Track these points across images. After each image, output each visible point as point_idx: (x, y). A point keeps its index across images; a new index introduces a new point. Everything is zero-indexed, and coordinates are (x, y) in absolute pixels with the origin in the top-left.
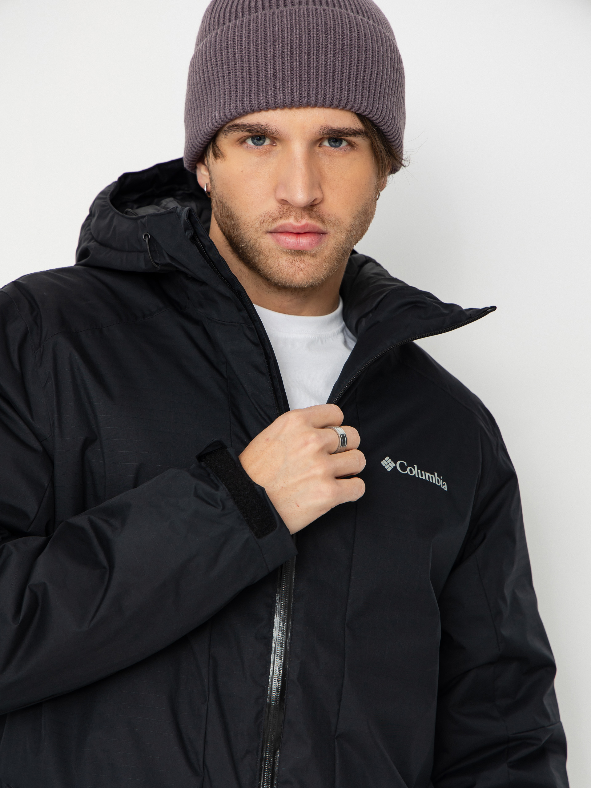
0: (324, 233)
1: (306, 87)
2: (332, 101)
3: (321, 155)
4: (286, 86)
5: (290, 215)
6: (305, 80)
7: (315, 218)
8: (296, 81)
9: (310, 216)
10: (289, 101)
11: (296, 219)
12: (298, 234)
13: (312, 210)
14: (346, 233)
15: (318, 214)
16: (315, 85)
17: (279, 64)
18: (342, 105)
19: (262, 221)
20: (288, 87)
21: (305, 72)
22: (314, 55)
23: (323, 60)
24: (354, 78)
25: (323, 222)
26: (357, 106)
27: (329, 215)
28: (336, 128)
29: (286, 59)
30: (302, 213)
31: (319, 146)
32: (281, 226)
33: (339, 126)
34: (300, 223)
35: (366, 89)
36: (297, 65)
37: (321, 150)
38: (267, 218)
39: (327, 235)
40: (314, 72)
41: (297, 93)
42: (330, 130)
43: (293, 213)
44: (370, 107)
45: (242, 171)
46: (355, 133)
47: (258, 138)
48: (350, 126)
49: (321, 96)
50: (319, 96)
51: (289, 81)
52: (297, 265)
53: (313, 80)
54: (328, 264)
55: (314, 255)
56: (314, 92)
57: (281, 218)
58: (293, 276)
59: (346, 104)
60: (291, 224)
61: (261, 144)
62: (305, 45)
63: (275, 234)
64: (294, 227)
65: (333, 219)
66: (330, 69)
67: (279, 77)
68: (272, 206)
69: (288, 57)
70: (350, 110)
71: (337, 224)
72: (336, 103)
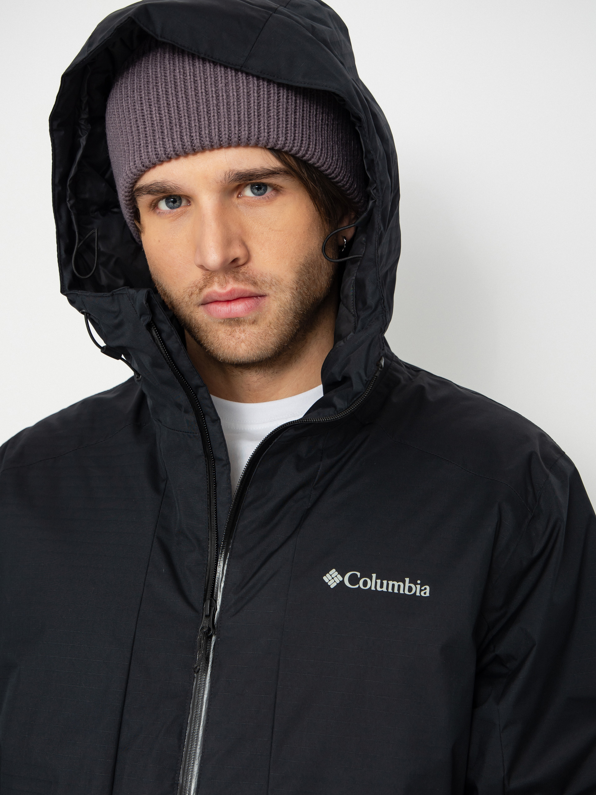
0: (263, 296)
1: (197, 128)
2: (230, 139)
3: (242, 208)
4: (175, 130)
5: (213, 282)
6: (195, 120)
7: (242, 281)
8: (185, 122)
9: (236, 279)
10: (179, 148)
11: (221, 285)
12: (228, 301)
13: (238, 272)
14: (289, 291)
15: (247, 275)
16: (207, 122)
17: (164, 107)
18: (243, 140)
19: (190, 294)
20: (177, 131)
21: (194, 110)
22: (201, 89)
23: (214, 92)
24: (256, 107)
25: (255, 284)
26: (264, 140)
27: (262, 275)
28: (243, 171)
29: (171, 99)
30: (225, 277)
31: (238, 197)
32: (207, 296)
33: (248, 168)
34: (225, 289)
35: (273, 118)
36: (183, 103)
37: (240, 201)
38: (194, 288)
39: (267, 298)
40: (204, 108)
41: (187, 136)
42: (237, 174)
43: (216, 279)
44: (282, 139)
45: (159, 241)
46: (273, 173)
47: (172, 200)
48: (262, 166)
49: (216, 135)
50: (213, 135)
51: (177, 124)
52: (237, 336)
53: (204, 117)
54: (275, 331)
55: (254, 322)
56: (207, 132)
57: (206, 286)
58: (235, 349)
59: (249, 139)
60: (215, 292)
61: (178, 206)
62: (190, 78)
63: (206, 305)
64: (220, 295)
65: (268, 279)
66: (223, 101)
67: (166, 122)
68: (197, 275)
69: (172, 97)
70: (256, 145)
71: (276, 283)
72: (235, 139)
